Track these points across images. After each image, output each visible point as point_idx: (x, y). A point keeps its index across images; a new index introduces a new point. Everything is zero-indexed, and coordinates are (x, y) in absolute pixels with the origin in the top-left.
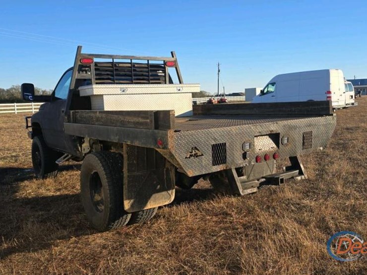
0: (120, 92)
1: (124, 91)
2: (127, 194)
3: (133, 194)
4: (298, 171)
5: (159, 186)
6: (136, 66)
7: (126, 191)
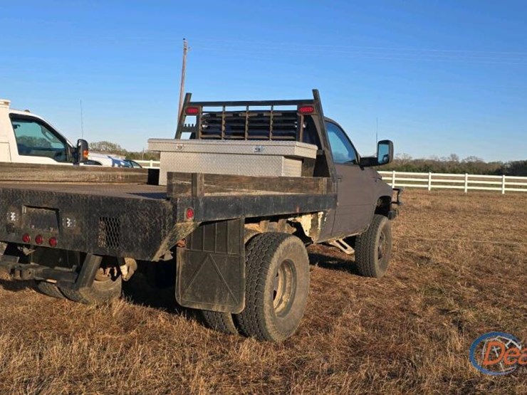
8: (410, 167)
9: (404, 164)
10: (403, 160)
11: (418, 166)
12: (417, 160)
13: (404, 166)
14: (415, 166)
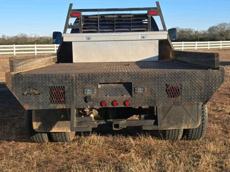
0: (85, 39)
1: (89, 39)
2: (35, 118)
3: (39, 118)
4: (154, 121)
5: (62, 116)
6: (122, 16)
7: (34, 115)
8: (39, 41)
9: (35, 40)
10: (35, 37)
11: (43, 41)
12: (42, 37)
13: (36, 41)
14: (41, 41)
